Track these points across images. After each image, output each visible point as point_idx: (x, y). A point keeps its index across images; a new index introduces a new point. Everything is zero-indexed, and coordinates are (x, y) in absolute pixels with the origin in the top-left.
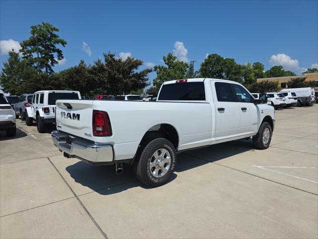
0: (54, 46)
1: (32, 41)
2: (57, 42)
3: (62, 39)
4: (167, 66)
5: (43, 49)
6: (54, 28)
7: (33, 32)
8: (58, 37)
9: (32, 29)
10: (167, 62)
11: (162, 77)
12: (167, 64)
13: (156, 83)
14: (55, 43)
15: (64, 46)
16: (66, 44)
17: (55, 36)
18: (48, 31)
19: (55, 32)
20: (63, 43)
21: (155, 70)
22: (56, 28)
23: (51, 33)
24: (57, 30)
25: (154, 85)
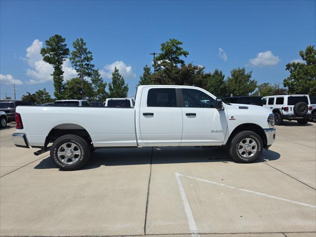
0: (178, 58)
1: (161, 57)
2: (180, 54)
3: (185, 51)
4: (305, 62)
5: (169, 61)
6: (179, 42)
7: (162, 49)
8: (182, 49)
9: (161, 47)
10: (305, 57)
11: (297, 77)
12: (306, 59)
13: (288, 83)
14: (178, 56)
15: (186, 57)
16: (188, 54)
17: (179, 49)
18: (173, 45)
19: (179, 46)
20: (185, 54)
21: (287, 69)
22: (180, 42)
23: (176, 47)
24: (181, 44)
25: (285, 86)
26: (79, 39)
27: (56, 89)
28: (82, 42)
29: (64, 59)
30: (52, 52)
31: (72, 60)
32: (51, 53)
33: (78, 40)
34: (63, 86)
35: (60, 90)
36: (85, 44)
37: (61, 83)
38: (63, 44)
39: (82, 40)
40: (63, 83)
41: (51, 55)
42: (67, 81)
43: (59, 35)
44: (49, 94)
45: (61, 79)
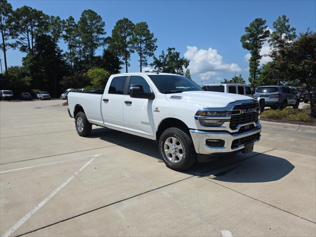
26: (281, 17)
27: (251, 74)
28: (285, 19)
29: (262, 43)
30: (251, 37)
31: (271, 42)
32: (250, 39)
33: (279, 18)
34: (259, 71)
35: (255, 75)
36: (287, 21)
37: (256, 68)
38: (264, 26)
39: (284, 17)
40: (259, 67)
41: (250, 41)
42: (262, 66)
43: (259, 18)
44: (244, 80)
45: (257, 64)
